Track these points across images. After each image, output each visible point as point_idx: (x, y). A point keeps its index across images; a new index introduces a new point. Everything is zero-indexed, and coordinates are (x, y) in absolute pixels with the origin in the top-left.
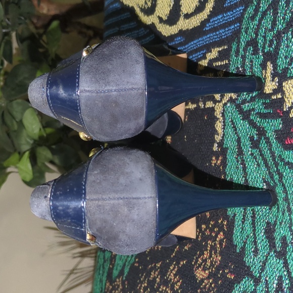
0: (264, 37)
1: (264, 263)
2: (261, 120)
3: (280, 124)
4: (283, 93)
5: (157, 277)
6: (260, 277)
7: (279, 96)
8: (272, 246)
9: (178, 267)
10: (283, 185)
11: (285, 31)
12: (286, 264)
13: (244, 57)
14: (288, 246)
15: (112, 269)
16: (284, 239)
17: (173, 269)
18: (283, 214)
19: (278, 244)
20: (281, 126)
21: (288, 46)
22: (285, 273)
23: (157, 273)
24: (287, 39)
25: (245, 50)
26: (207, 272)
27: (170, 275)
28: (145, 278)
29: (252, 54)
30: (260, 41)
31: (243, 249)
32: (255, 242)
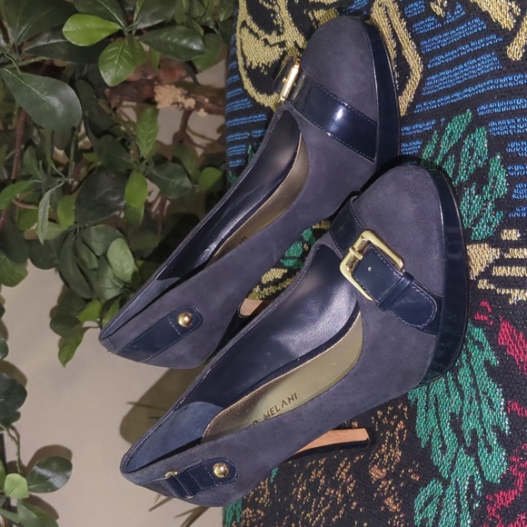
1: (454, 462)
5: (321, 478)
6: (450, 478)
8: (461, 441)
9: (352, 463)
10: (471, 368)
11: (468, 184)
12: (478, 462)
14: (478, 440)
16: (474, 432)
17: (345, 467)
18: (470, 403)
19: (468, 439)
21: (470, 203)
22: (477, 473)
23: (320, 472)
24: (470, 195)
26: (384, 470)
27: (340, 474)
28: (303, 479)
31: (429, 443)
32: (442, 437)
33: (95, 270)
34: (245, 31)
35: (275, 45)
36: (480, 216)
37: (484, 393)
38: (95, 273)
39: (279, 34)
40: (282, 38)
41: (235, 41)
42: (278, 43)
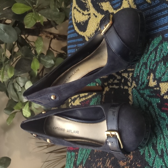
0: (151, 62)
1: (154, 160)
2: (149, 98)
3: (159, 101)
4: (160, 88)
5: (101, 165)
6: (153, 166)
7: (158, 89)
8: (157, 153)
10: (160, 127)
11: (160, 61)
12: (164, 161)
13: (141, 69)
14: (164, 153)
15: (76, 161)
16: (162, 150)
17: (108, 162)
18: (161, 139)
19: (160, 152)
20: (160, 101)
22: (164, 164)
23: (100, 163)
25: (142, 66)
26: (125, 163)
27: (107, 164)
28: (95, 165)
29: (145, 69)
30: (149, 63)
31: (144, 154)
32: (149, 152)
33: (20, 92)
34: (75, 10)
35: (86, 15)
36: (165, 73)
37: (166, 136)
38: (20, 93)
39: (88, 11)
40: (89, 12)
41: (72, 14)
42: (87, 14)
